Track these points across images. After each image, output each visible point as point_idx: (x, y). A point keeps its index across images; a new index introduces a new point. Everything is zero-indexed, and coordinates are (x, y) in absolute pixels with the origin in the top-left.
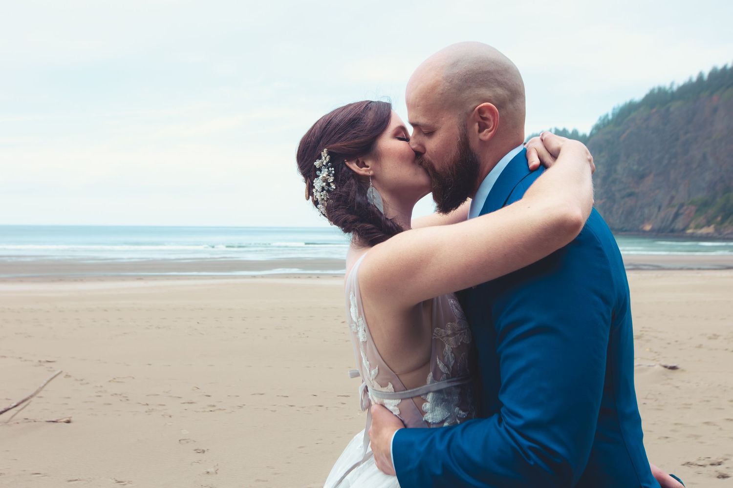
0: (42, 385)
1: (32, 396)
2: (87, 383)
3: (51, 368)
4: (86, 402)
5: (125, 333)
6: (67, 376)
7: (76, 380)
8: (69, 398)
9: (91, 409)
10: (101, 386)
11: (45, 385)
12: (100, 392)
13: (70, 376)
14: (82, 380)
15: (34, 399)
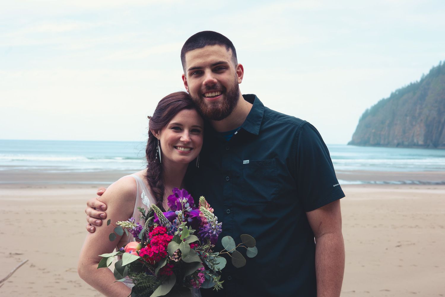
0: (12, 271)
1: (4, 280)
2: (48, 272)
3: (19, 259)
4: (47, 287)
5: (80, 233)
6: (32, 266)
7: (40, 269)
8: (33, 283)
9: (51, 292)
10: (59, 275)
11: (15, 271)
12: (59, 279)
13: (34, 266)
14: (44, 269)
15: (5, 282)
